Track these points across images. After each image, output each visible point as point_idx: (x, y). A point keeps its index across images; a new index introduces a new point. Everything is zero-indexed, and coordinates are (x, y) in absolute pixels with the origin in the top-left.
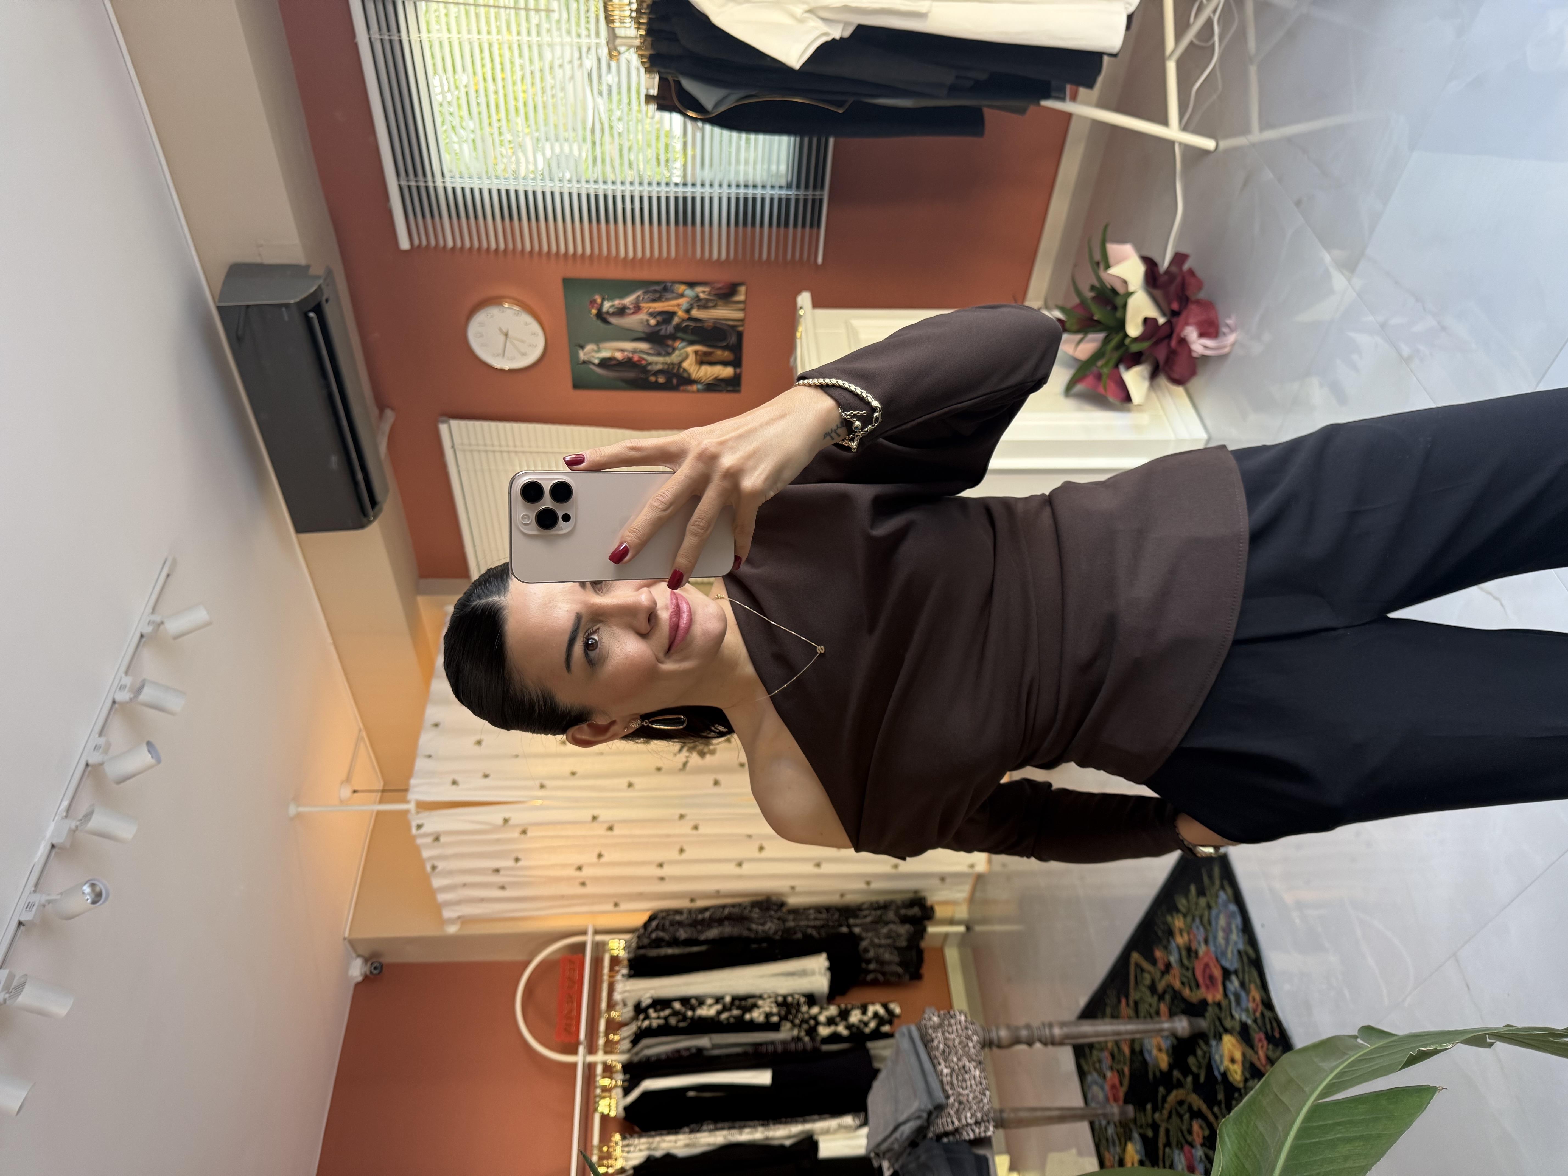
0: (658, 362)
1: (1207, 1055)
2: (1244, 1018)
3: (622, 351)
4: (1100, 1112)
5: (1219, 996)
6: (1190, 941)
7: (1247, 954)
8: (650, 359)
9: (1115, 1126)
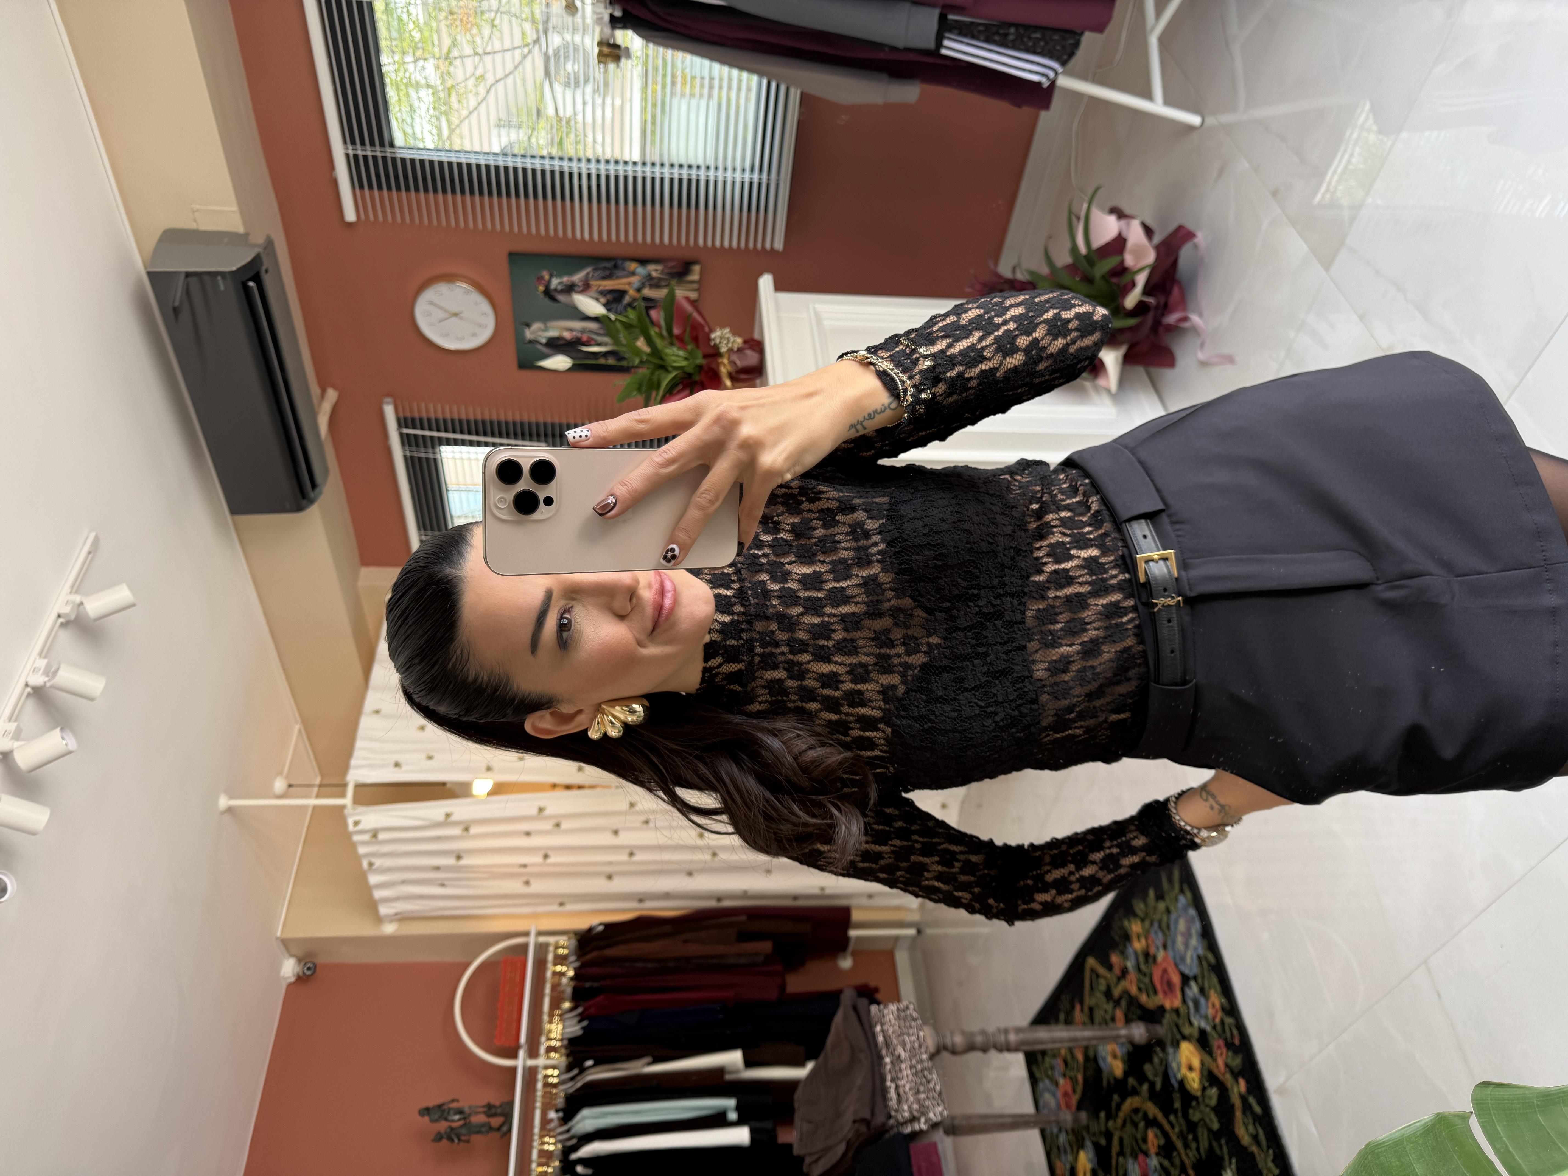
1: (1164, 1062)
2: (1203, 1024)
4: (1053, 1118)
5: (1177, 1003)
6: (1148, 946)
7: (1206, 959)
8: (600, 339)
9: (1067, 1132)
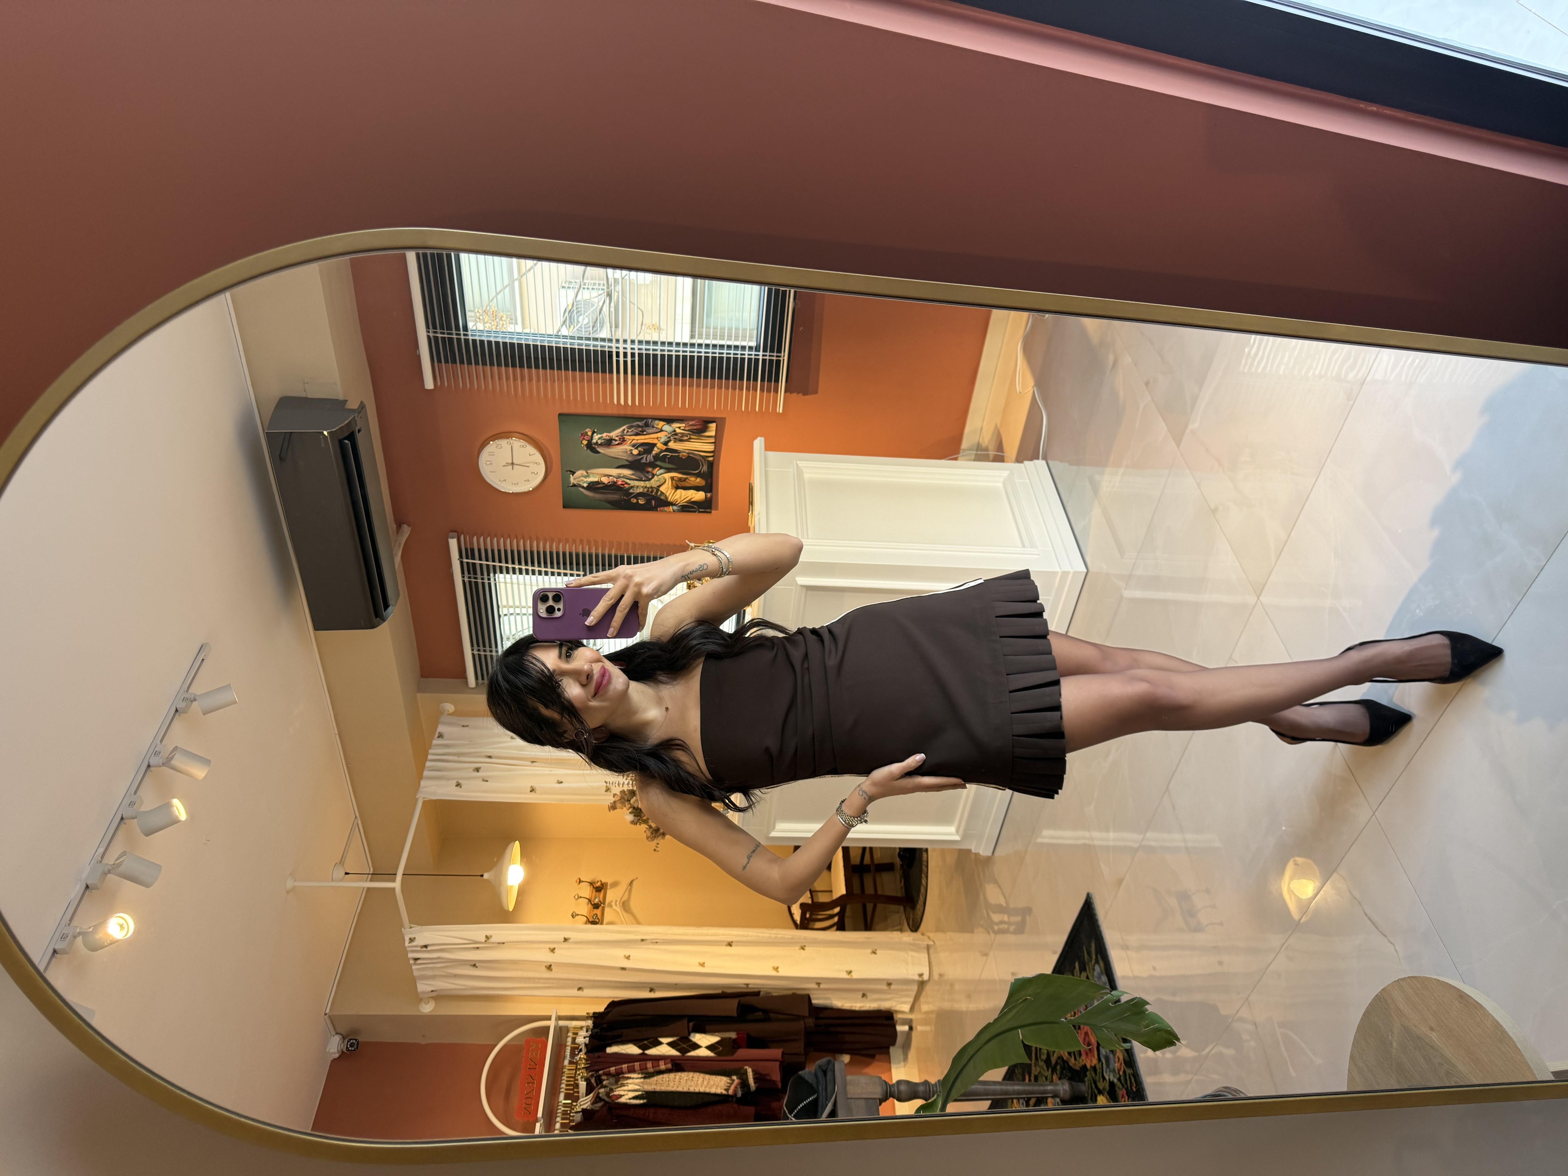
0: (639, 486)
3: (609, 476)
8: (632, 483)
